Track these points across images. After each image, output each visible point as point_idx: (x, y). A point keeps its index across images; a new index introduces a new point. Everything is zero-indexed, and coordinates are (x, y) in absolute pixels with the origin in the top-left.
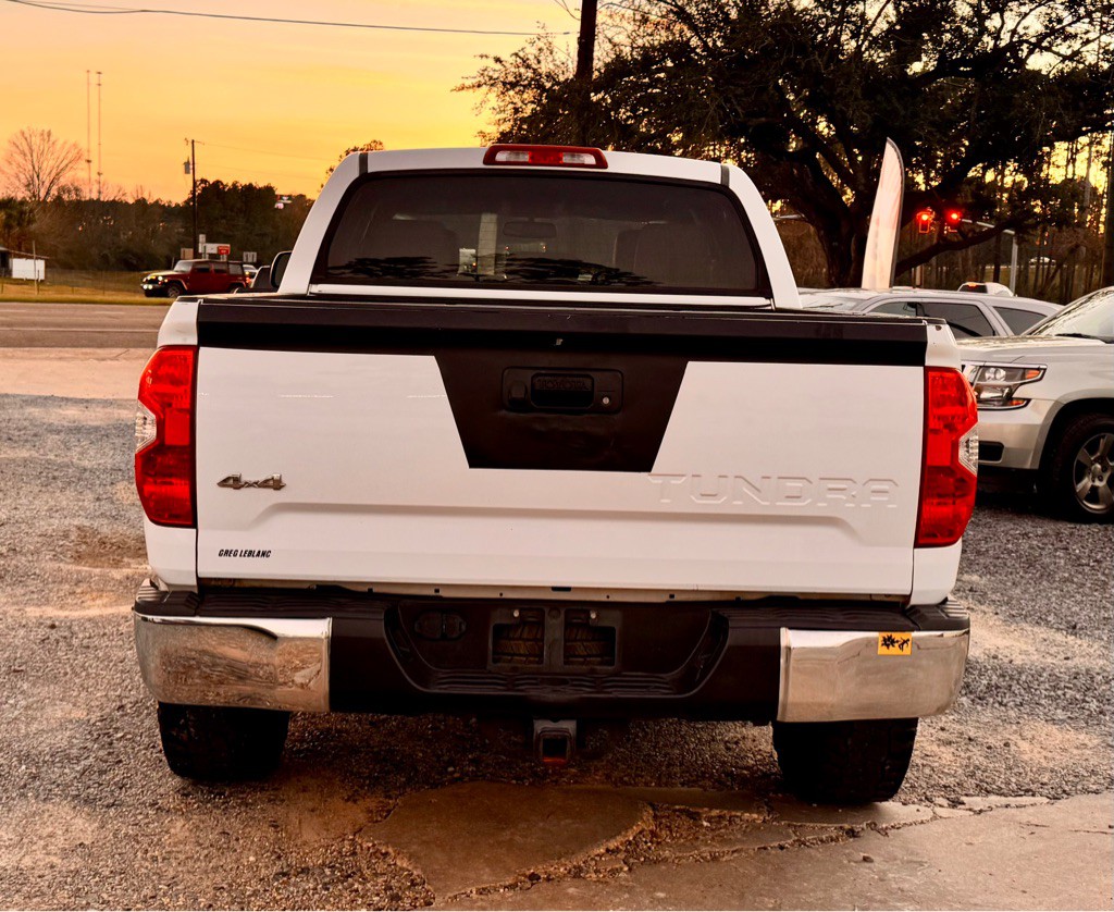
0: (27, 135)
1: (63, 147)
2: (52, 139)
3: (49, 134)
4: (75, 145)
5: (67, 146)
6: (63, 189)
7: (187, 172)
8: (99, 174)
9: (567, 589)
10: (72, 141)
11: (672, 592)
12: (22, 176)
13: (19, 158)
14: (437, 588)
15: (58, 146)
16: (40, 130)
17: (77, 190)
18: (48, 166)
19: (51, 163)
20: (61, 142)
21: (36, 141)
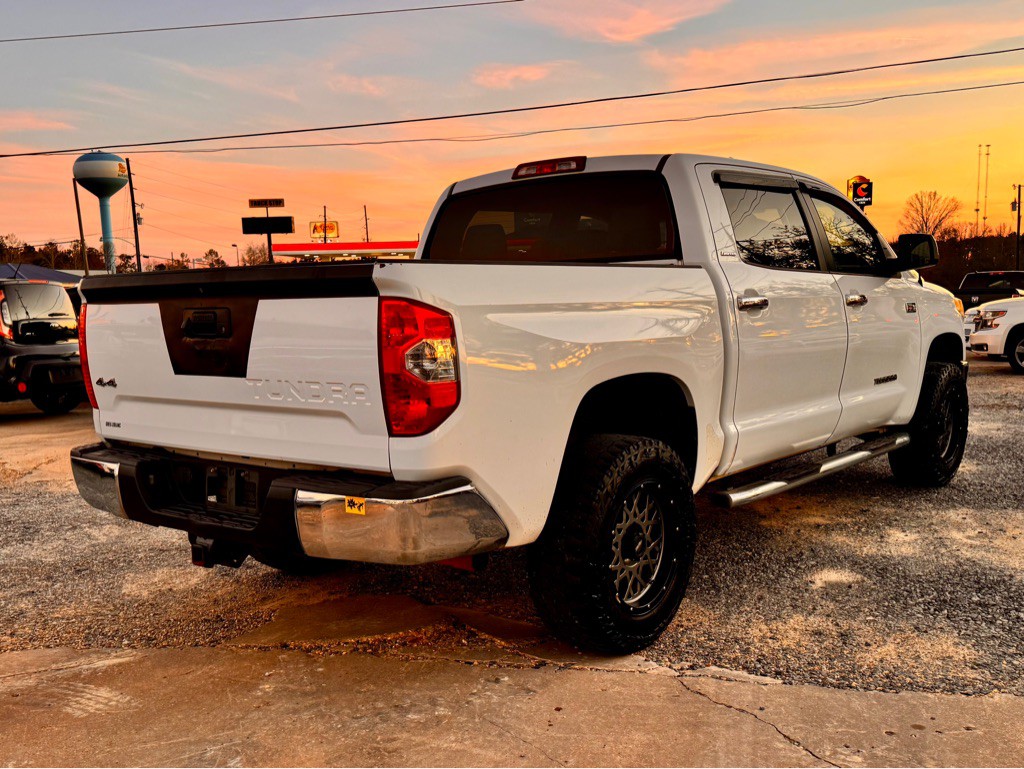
0: (920, 197)
1: (944, 201)
2: (937, 197)
3: (935, 193)
4: (953, 200)
5: (947, 201)
6: (946, 232)
7: (1014, 209)
8: (985, 218)
9: (248, 458)
10: (951, 197)
11: (294, 464)
12: (915, 225)
13: (914, 214)
14: (198, 452)
15: (940, 202)
16: (929, 191)
17: (955, 230)
18: (934, 216)
19: (936, 214)
20: (943, 198)
21: (926, 200)
